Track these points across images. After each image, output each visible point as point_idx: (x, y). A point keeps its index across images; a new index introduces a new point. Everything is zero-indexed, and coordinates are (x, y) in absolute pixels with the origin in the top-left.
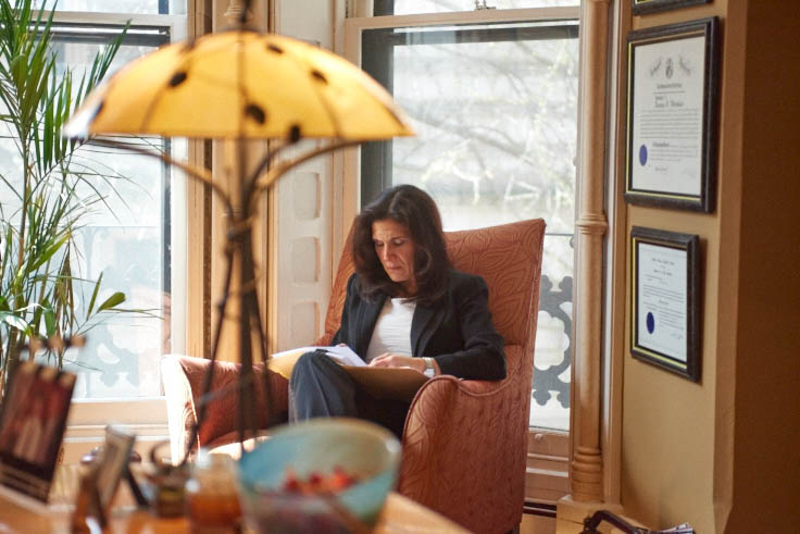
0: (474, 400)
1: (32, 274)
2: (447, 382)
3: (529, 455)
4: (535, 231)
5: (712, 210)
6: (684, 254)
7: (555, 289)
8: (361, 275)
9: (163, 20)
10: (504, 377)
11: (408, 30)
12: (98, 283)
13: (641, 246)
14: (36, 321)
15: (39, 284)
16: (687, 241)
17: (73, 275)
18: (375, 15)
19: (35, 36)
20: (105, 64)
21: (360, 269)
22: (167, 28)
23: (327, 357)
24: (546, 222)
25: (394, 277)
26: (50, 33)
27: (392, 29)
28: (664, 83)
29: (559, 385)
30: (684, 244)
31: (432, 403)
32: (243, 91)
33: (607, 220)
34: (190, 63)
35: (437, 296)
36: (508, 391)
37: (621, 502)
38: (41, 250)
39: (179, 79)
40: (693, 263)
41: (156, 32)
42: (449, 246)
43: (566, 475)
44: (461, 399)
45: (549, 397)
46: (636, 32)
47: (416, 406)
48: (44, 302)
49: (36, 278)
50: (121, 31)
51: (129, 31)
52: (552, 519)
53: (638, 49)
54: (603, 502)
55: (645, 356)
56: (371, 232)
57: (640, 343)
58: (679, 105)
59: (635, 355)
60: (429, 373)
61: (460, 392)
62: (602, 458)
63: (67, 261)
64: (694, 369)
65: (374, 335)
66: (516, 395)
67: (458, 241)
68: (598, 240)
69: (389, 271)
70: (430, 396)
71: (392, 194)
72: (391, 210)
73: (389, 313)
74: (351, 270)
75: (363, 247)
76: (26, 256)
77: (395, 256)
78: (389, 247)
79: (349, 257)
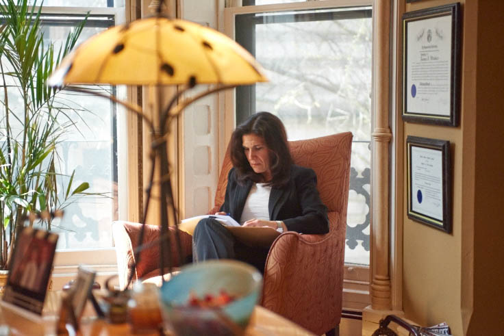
0: (309, 248)
1: (31, 172)
2: (292, 235)
3: (344, 281)
4: (346, 140)
5: (458, 125)
6: (440, 153)
7: (360, 176)
8: (236, 169)
9: (110, 11)
10: (328, 232)
11: (265, 15)
12: (72, 177)
13: (413, 148)
14: (34, 201)
15: (35, 178)
16: (442, 145)
17: (56, 172)
18: (243, 5)
19: (30, 22)
20: (74, 39)
21: (236, 165)
22: (112, 16)
23: (216, 221)
24: (353, 134)
25: (256, 170)
26: (39, 20)
27: (254, 14)
28: (426, 45)
29: (363, 237)
30: (440, 146)
31: (283, 249)
32: (160, 55)
33: (391, 132)
34: (126, 38)
35: (285, 181)
36: (330, 241)
37: (403, 309)
38: (36, 157)
39: (119, 48)
40: (446, 158)
41: (106, 19)
42: (292, 150)
43: (368, 293)
44: (300, 246)
45: (357, 244)
46: (408, 13)
47: (273, 251)
48: (38, 189)
49: (33, 175)
50: (83, 18)
51: (89, 18)
52: (359, 321)
53: (409, 24)
54: (391, 310)
55: (416, 217)
56: (242, 142)
57: (413, 209)
58: (435, 59)
59: (411, 217)
60: (280, 230)
61: (300, 242)
62: (390, 282)
63: (52, 163)
64: (447, 225)
65: (246, 207)
66: (335, 242)
67: (298, 147)
68: (386, 145)
69: (253, 166)
70: (281, 245)
71: (255, 118)
72: (254, 128)
73: (255, 192)
74: (231, 166)
75: (237, 152)
76: (27, 161)
77: (256, 157)
78: (253, 151)
79: (229, 158)
